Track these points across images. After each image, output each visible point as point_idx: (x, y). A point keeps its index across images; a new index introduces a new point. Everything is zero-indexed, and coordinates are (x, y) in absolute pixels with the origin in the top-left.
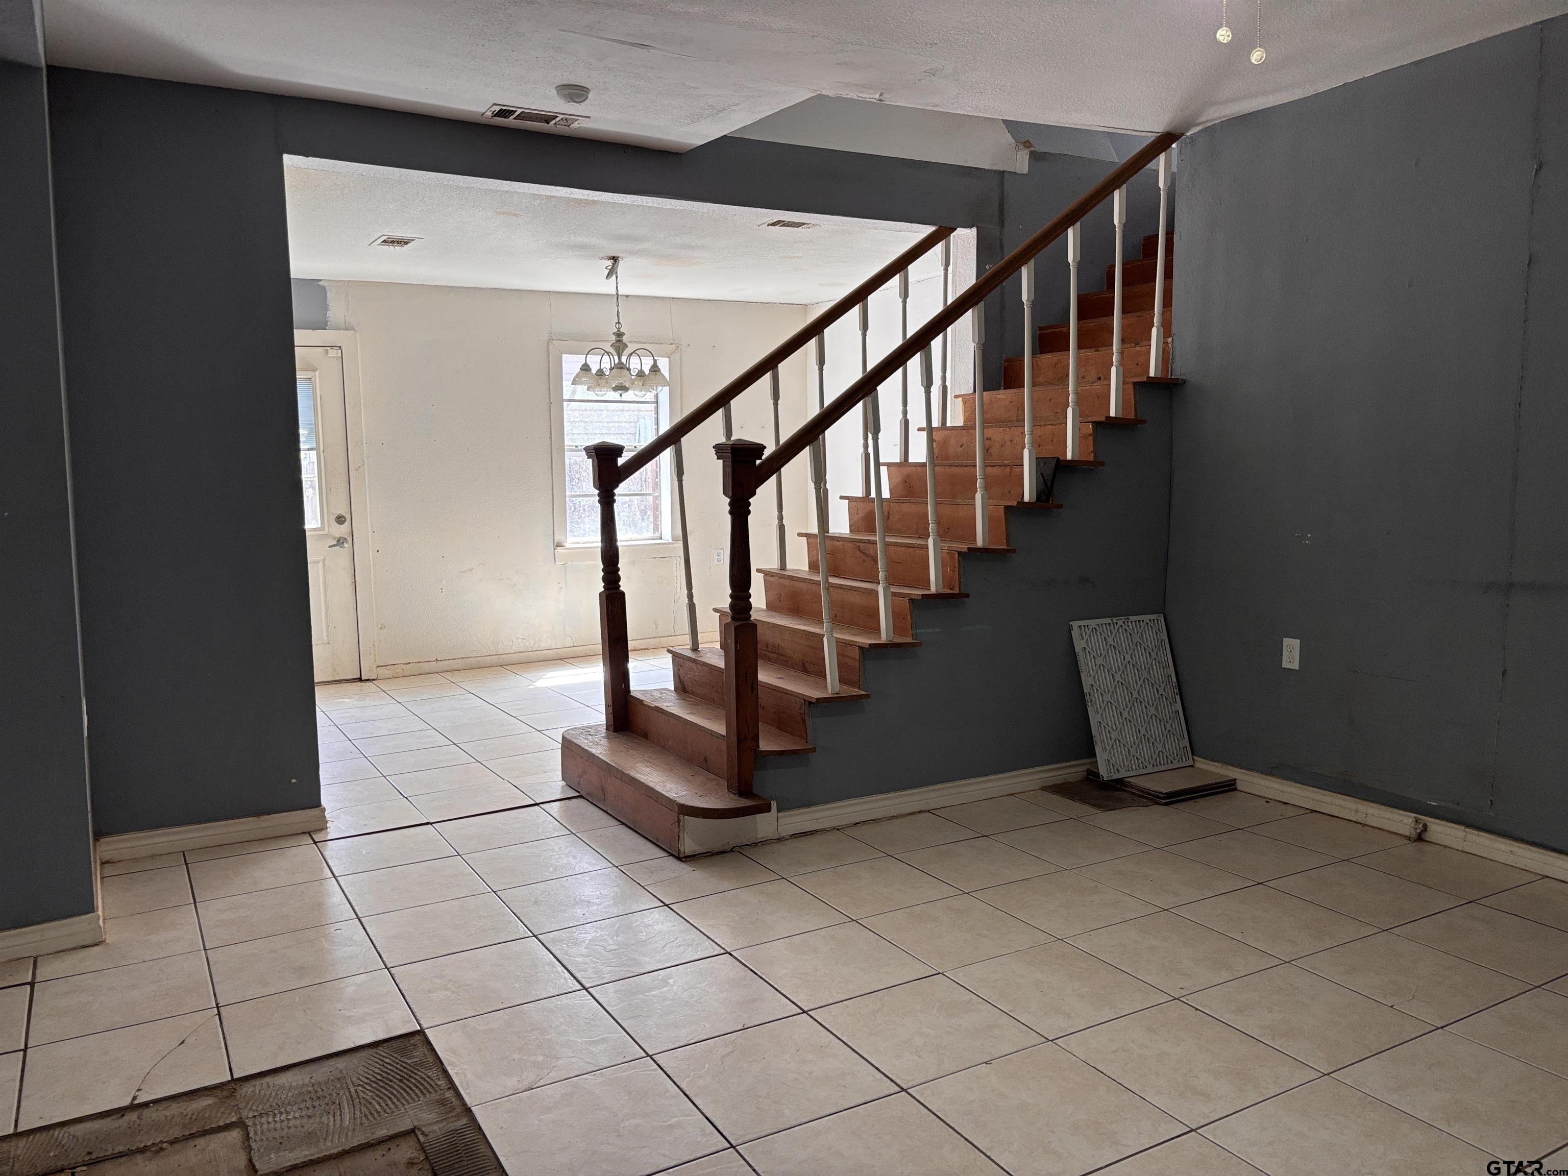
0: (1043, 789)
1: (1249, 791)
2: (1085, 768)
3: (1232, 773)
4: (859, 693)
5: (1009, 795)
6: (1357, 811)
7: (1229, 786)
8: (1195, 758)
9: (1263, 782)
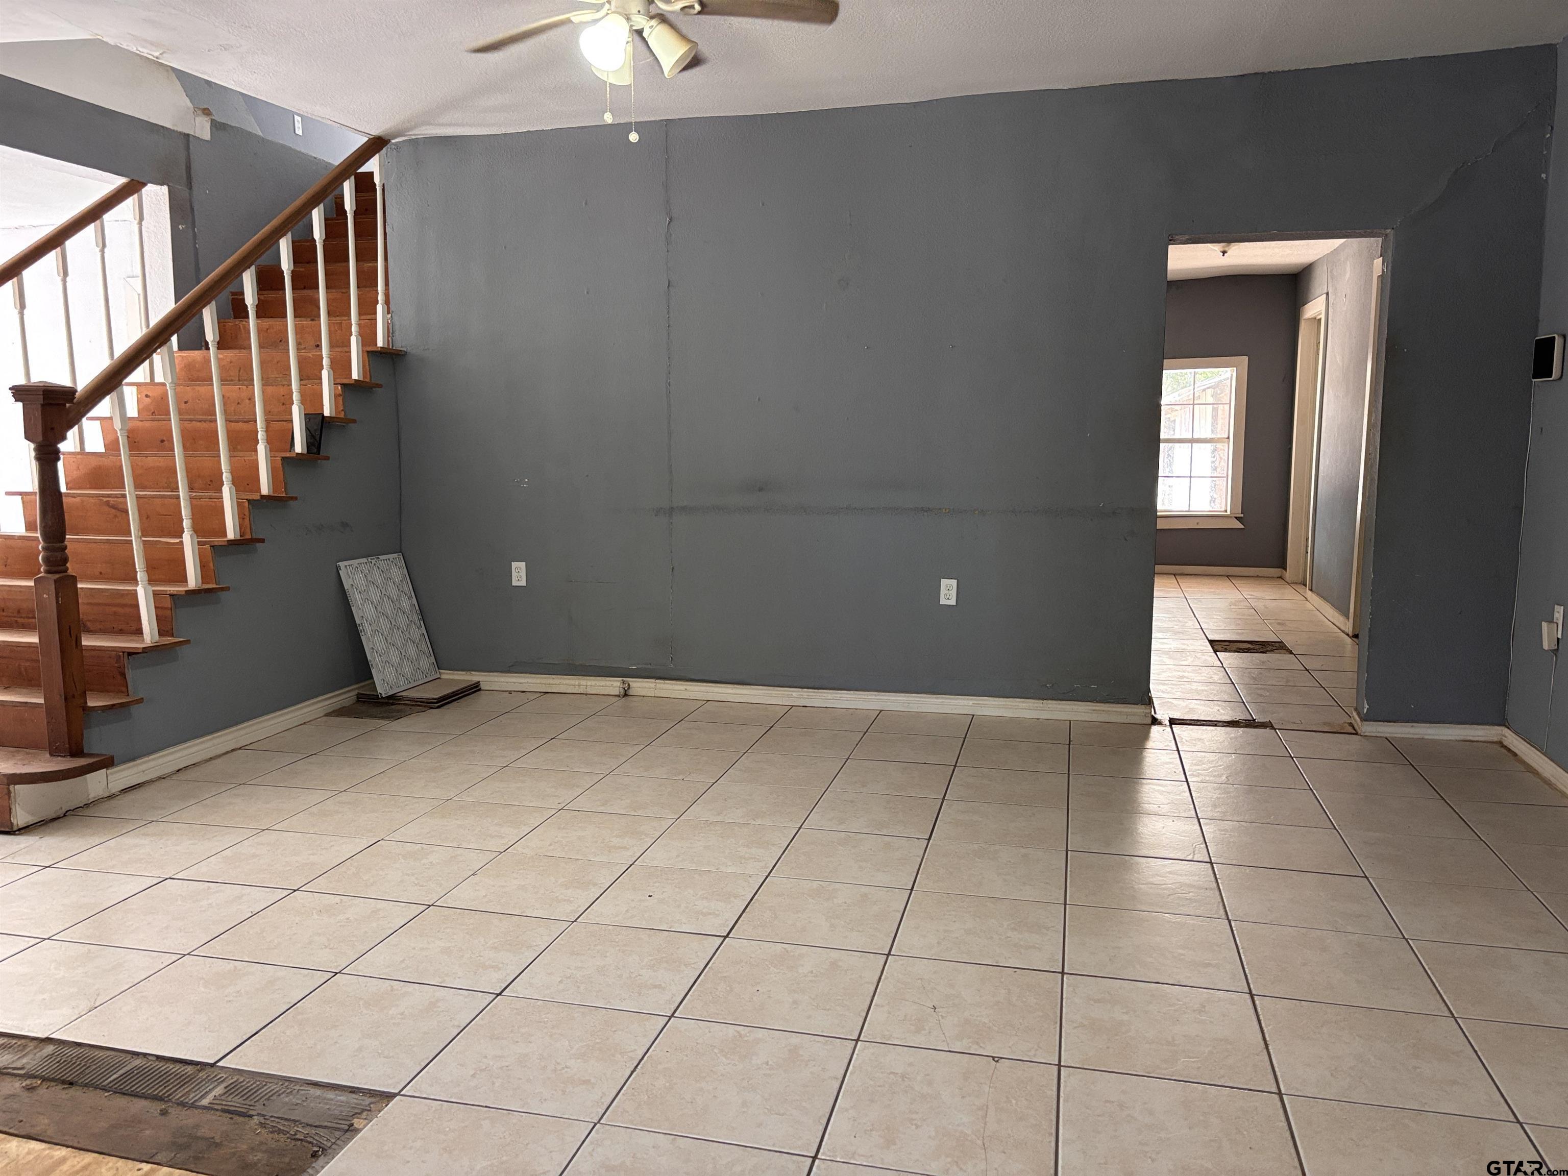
0: (328, 715)
1: (491, 689)
2: (355, 693)
3: (475, 677)
4: (174, 641)
5: (302, 724)
6: (579, 686)
7: (475, 688)
8: (441, 671)
9: (502, 679)
